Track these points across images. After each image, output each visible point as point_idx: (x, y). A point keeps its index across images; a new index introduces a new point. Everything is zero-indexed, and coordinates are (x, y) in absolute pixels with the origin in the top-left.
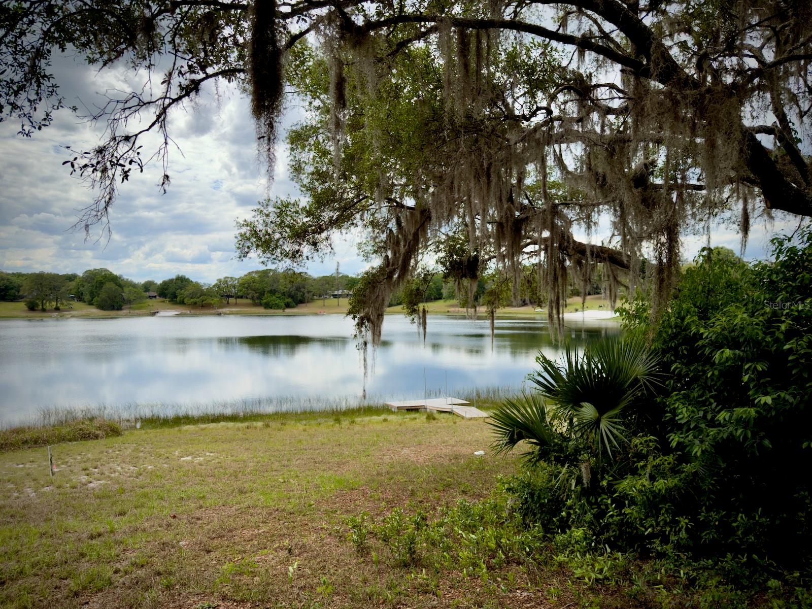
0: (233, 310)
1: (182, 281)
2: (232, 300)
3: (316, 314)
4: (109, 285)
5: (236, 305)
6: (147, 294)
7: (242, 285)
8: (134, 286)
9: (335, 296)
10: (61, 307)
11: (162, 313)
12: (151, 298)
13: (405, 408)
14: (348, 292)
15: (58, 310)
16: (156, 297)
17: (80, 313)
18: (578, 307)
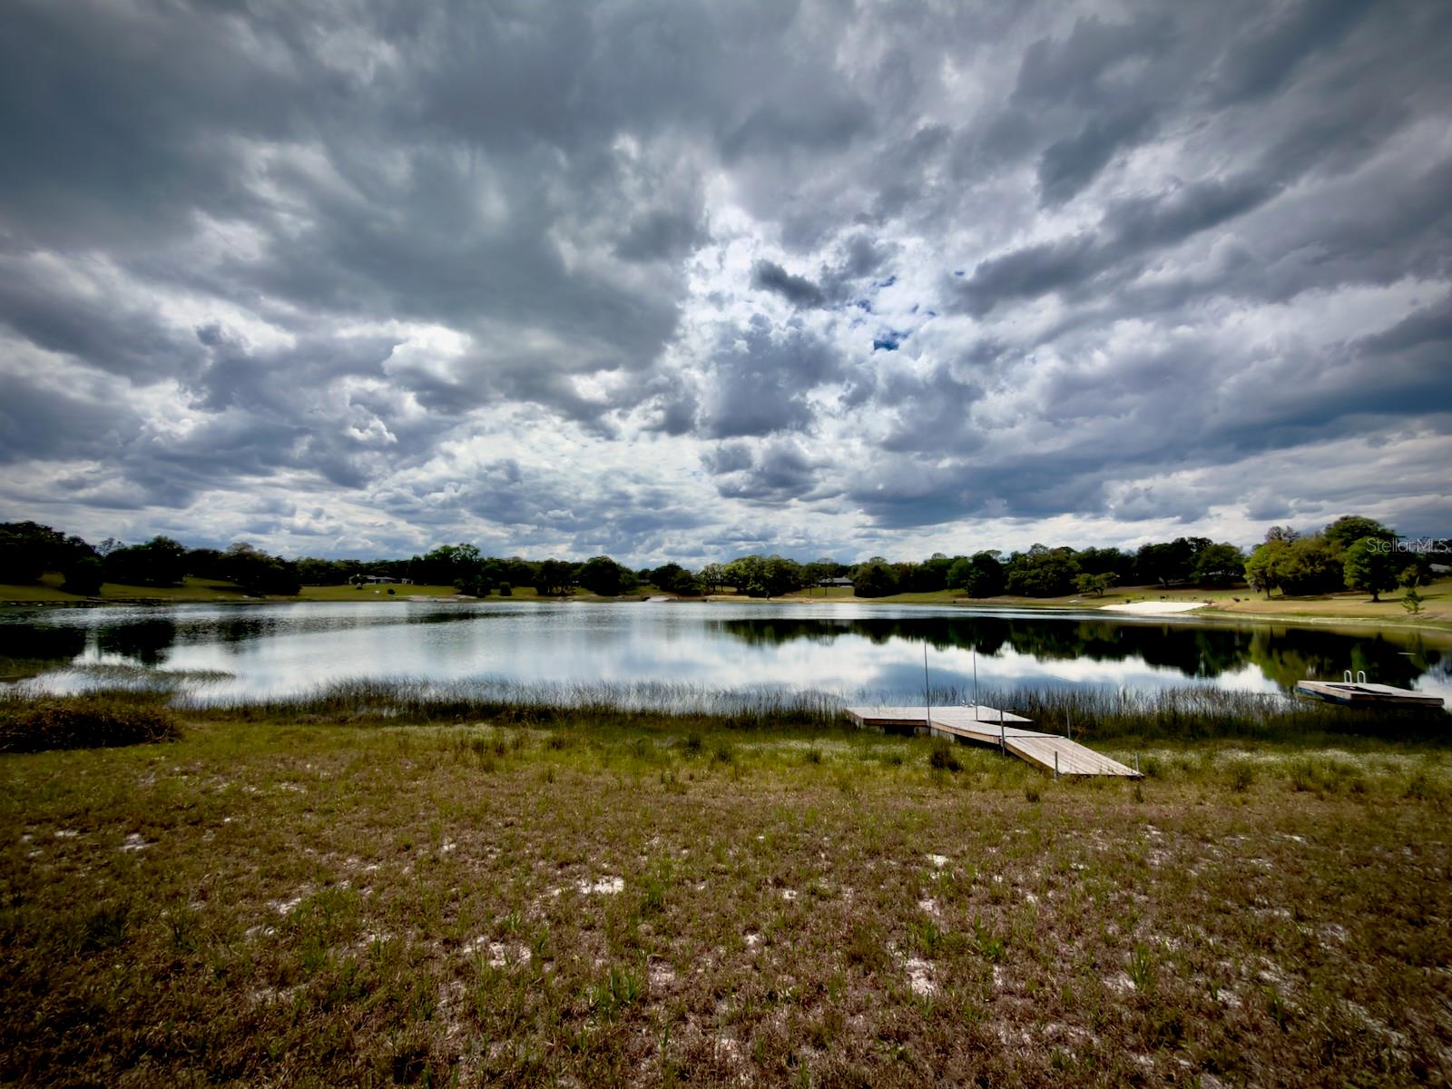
0: (719, 597)
1: (672, 569)
2: (718, 588)
3: (803, 603)
4: (609, 571)
5: (723, 593)
6: (642, 581)
7: (728, 573)
8: (629, 572)
9: (824, 585)
10: (566, 592)
11: (653, 599)
12: (645, 584)
13: (882, 723)
14: (837, 580)
15: (563, 594)
16: (649, 584)
17: (581, 597)
18: (1129, 598)
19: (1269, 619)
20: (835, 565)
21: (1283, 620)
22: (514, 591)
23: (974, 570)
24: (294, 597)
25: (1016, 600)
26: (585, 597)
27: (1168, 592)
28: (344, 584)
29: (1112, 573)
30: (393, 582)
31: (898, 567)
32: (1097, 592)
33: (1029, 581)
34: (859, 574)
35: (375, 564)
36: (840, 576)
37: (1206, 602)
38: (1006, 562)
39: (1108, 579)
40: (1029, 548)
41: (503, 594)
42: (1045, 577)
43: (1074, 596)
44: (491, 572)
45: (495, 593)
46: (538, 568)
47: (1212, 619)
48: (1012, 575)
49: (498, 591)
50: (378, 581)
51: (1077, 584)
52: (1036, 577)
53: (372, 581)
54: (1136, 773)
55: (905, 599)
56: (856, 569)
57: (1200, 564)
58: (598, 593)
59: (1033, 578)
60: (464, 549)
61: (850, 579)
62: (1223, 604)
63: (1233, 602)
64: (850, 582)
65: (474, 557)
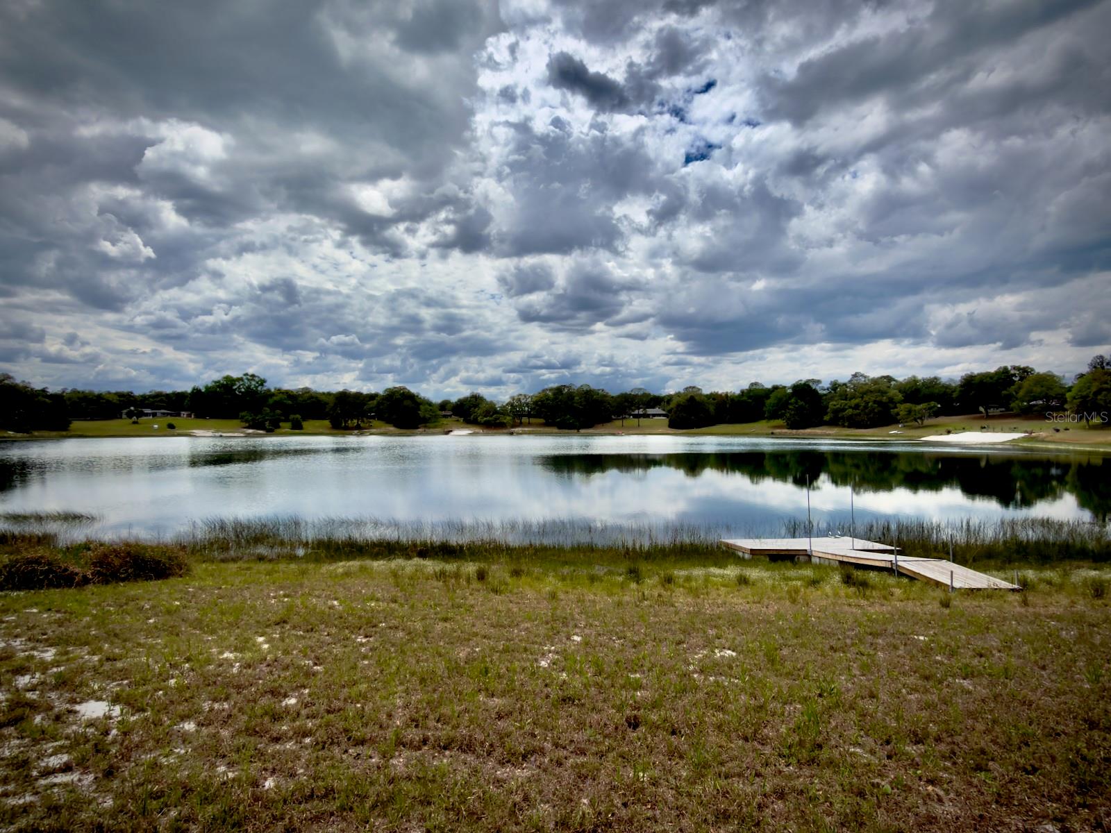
0: (526, 429)
1: (476, 400)
2: (525, 420)
3: (614, 434)
4: (407, 403)
5: (529, 424)
6: (443, 413)
7: (536, 403)
8: (430, 404)
9: (636, 416)
10: (362, 425)
11: (456, 432)
12: (445, 416)
13: (767, 553)
14: (650, 411)
15: (358, 427)
16: (450, 416)
17: (378, 431)
18: (950, 428)
19: (1088, 449)
20: (645, 395)
21: (1102, 450)
22: (305, 424)
23: (793, 400)
24: (64, 433)
25: (834, 431)
26: (382, 430)
27: (989, 423)
28: (116, 418)
29: (932, 403)
30: (171, 415)
31: (714, 396)
32: (916, 421)
33: (849, 412)
34: (673, 405)
35: (150, 396)
36: (653, 407)
37: (1026, 432)
38: (825, 392)
39: (930, 409)
40: (849, 377)
41: (293, 428)
42: (866, 407)
43: (894, 426)
44: (279, 404)
45: (286, 426)
46: (331, 401)
47: (1032, 450)
48: (833, 405)
49: (289, 424)
50: (154, 415)
51: (898, 414)
52: (857, 407)
53: (147, 415)
54: (1016, 586)
55: (723, 431)
56: (669, 399)
57: (1021, 393)
58: (396, 426)
59: (853, 408)
60: (248, 380)
61: (664, 410)
62: (1043, 434)
63: (1051, 432)
64: (664, 413)
65: (259, 388)
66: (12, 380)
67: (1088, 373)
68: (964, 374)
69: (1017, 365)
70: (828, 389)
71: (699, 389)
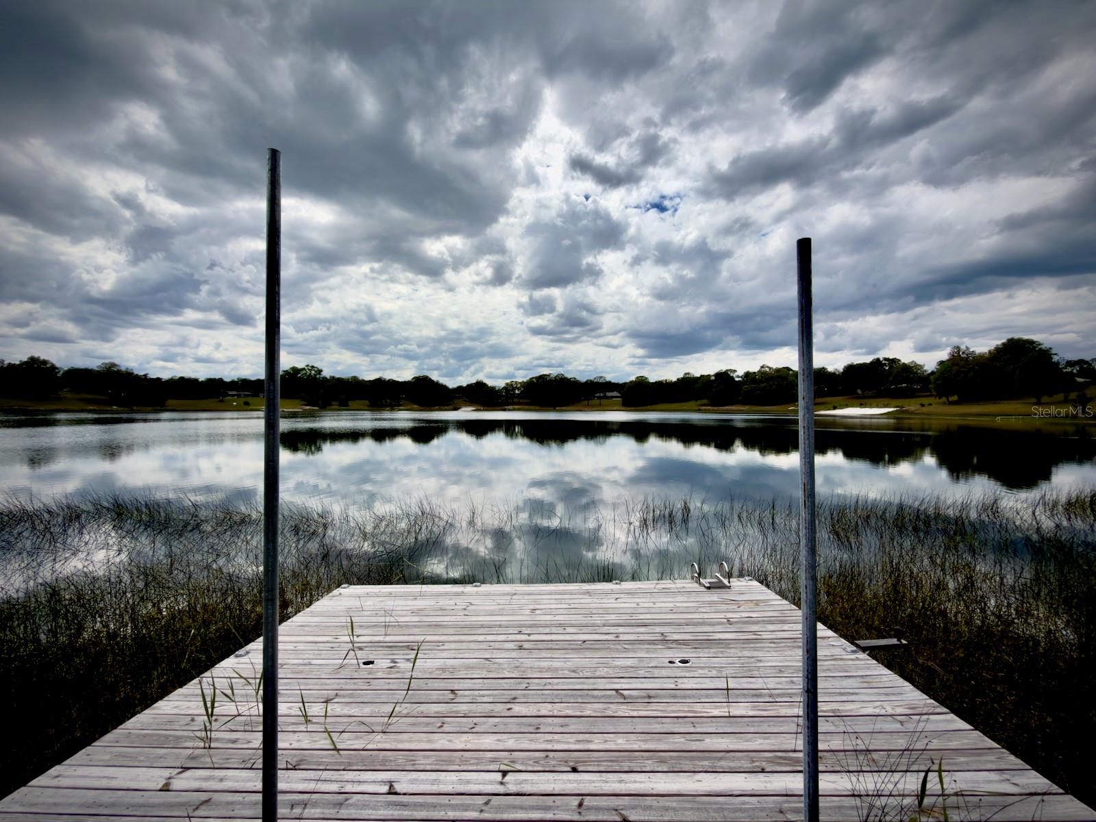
0: (517, 407)
1: (480, 385)
2: (516, 400)
3: (581, 411)
5: (519, 404)
6: (457, 395)
7: (524, 388)
9: (599, 398)
10: (393, 403)
11: (464, 409)
12: (458, 398)
14: (609, 394)
15: (391, 406)
16: (461, 397)
17: (406, 408)
18: (836, 405)
22: (351, 403)
23: (715, 385)
27: (866, 401)
29: (822, 387)
30: (252, 396)
33: (758, 393)
34: (626, 389)
36: (612, 391)
37: (898, 407)
38: (740, 379)
41: (341, 405)
42: (770, 389)
44: (332, 388)
45: (335, 404)
48: (745, 388)
49: (338, 403)
50: (238, 396)
52: (763, 389)
53: (232, 395)
55: (661, 408)
56: (624, 386)
57: (892, 379)
58: (420, 405)
59: (761, 390)
60: (309, 369)
61: (619, 393)
62: (912, 408)
63: (919, 407)
64: (620, 395)
65: (318, 376)
66: (118, 368)
67: (948, 360)
68: (846, 365)
69: (887, 357)
70: (741, 377)
71: (646, 378)
